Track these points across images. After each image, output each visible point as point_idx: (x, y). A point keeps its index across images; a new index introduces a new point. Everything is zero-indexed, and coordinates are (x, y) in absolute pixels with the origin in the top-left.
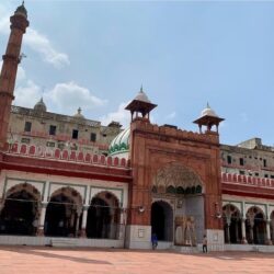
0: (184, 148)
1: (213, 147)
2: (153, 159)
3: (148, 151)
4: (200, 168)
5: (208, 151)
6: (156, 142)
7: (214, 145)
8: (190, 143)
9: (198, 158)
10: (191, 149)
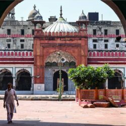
1: (82, 39)
4: (74, 52)
5: (79, 42)
6: (46, 42)
8: (67, 39)
9: (73, 47)
10: (68, 42)
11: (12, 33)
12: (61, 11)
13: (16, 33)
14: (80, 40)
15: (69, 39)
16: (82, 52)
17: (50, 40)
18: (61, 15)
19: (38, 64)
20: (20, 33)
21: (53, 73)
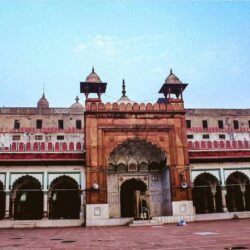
0: (142, 122)
2: (107, 139)
3: (100, 131)
4: (162, 140)
5: (171, 121)
6: (110, 121)
7: (178, 113)
8: (147, 116)
9: (160, 130)
10: (150, 122)
11: (44, 125)
12: (124, 87)
13: (51, 126)
14: (172, 117)
15: (152, 116)
16: (178, 140)
17: (115, 117)
18: (124, 92)
19: (95, 163)
20: (57, 126)
21: (120, 183)
